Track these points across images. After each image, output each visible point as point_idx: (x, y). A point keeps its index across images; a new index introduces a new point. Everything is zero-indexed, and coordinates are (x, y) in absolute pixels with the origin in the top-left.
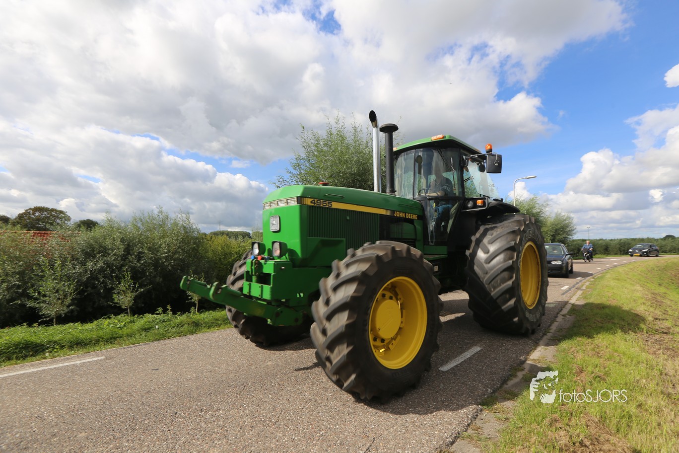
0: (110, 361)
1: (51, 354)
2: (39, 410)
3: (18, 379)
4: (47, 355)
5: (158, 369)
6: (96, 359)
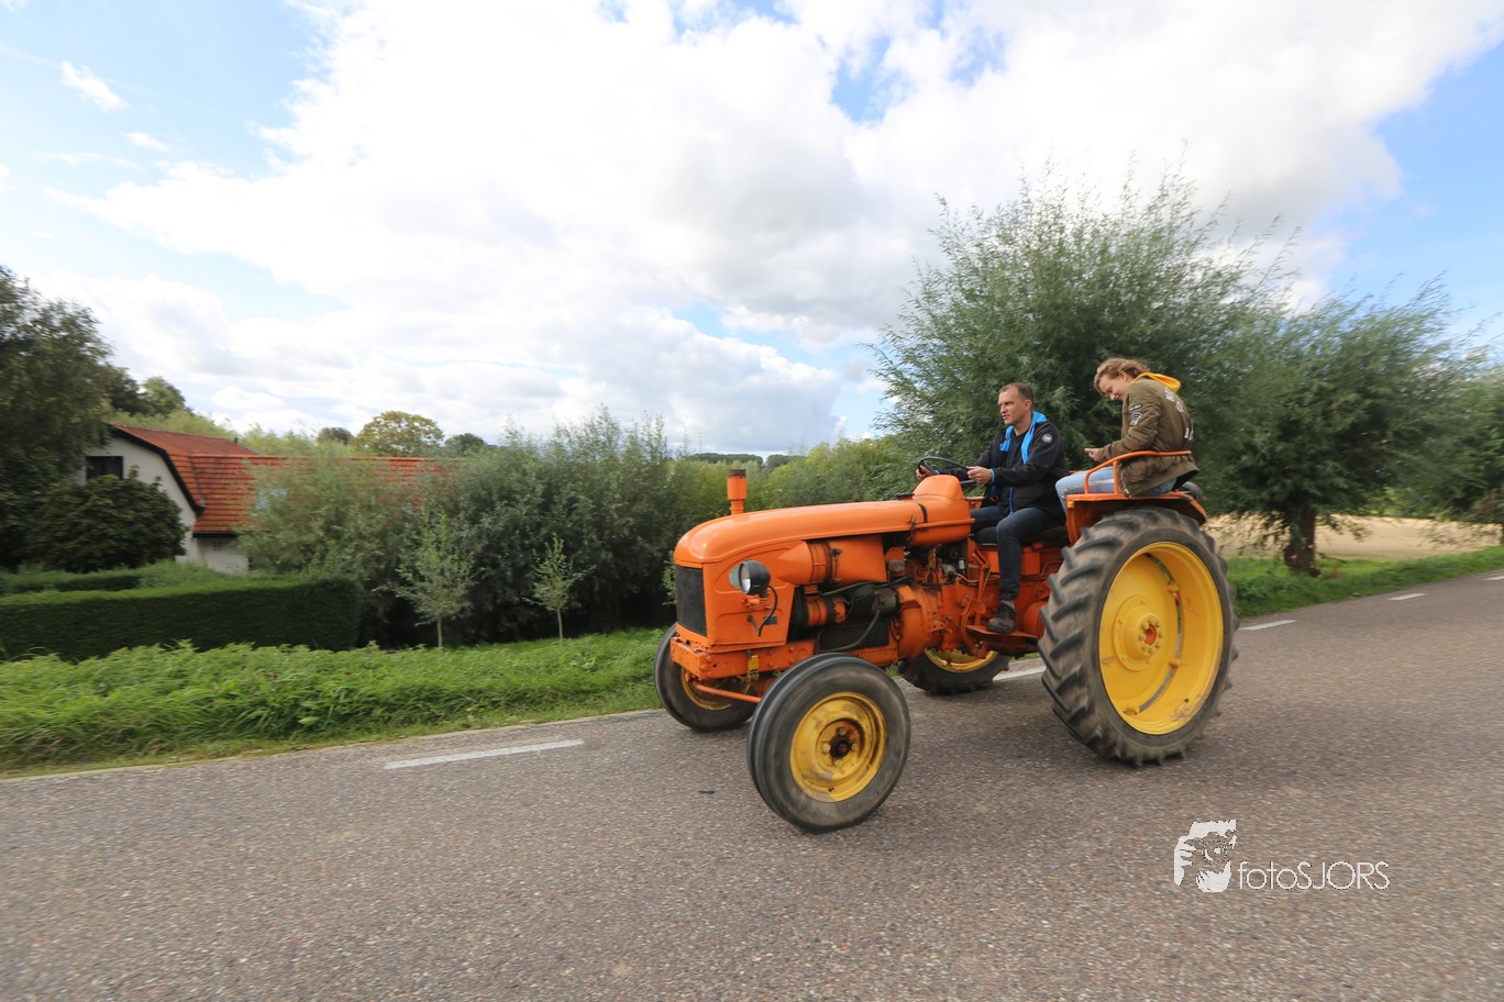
0: (598, 753)
1: (477, 719)
2: (506, 873)
3: (441, 775)
4: (470, 717)
5: (713, 792)
6: (568, 743)
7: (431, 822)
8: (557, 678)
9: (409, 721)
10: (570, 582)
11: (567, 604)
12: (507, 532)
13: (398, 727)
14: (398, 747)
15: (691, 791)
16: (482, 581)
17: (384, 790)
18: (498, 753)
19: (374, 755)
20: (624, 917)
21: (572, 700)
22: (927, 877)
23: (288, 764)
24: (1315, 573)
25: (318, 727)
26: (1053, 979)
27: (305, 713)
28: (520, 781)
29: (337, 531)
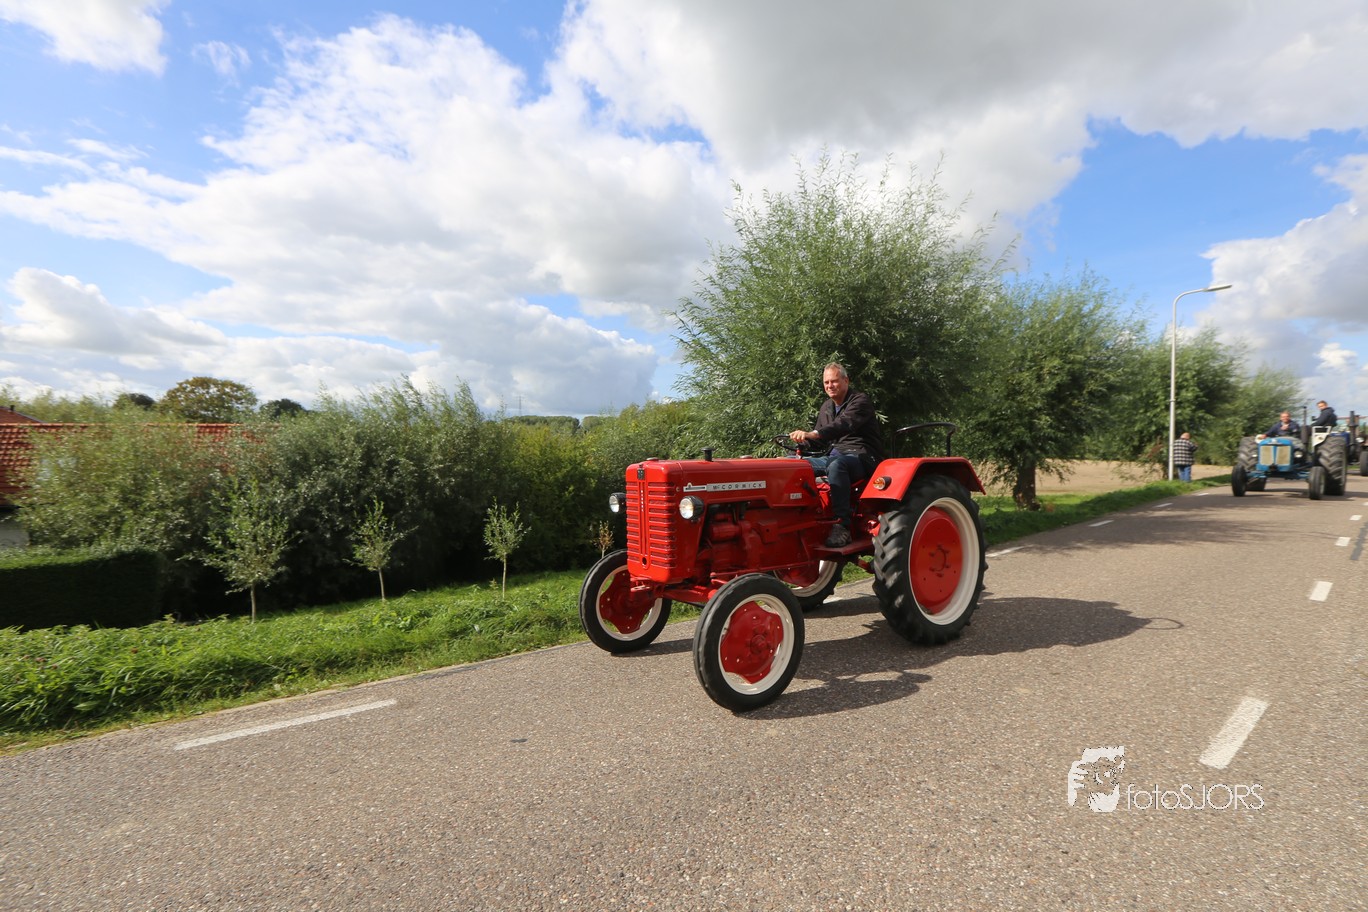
0: (411, 711)
1: (285, 686)
4: (277, 687)
5: (524, 740)
6: (380, 704)
7: (224, 802)
8: (371, 640)
9: (209, 695)
10: (390, 543)
11: (387, 564)
12: (325, 497)
13: (195, 703)
14: (193, 725)
15: (503, 741)
16: (299, 545)
17: (171, 774)
18: (306, 721)
19: (163, 735)
20: (430, 877)
21: (386, 659)
22: (724, 801)
23: (57, 755)
24: (1036, 507)
25: (97, 712)
26: (833, 881)
27: (81, 698)
28: (327, 747)
29: (134, 500)
